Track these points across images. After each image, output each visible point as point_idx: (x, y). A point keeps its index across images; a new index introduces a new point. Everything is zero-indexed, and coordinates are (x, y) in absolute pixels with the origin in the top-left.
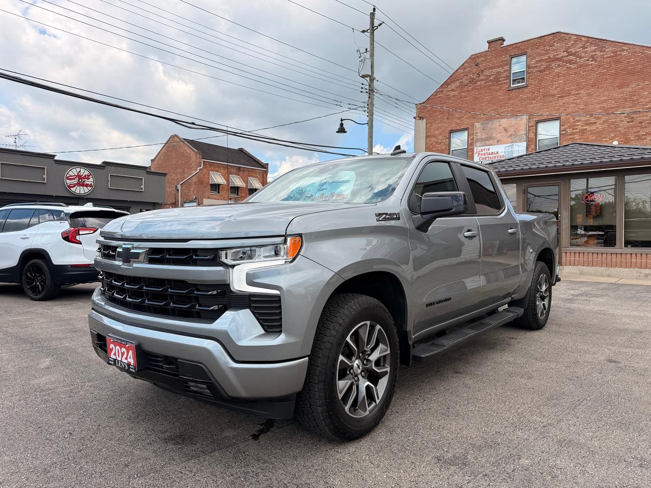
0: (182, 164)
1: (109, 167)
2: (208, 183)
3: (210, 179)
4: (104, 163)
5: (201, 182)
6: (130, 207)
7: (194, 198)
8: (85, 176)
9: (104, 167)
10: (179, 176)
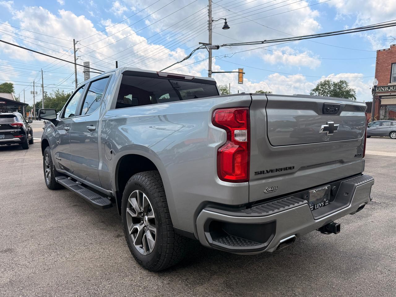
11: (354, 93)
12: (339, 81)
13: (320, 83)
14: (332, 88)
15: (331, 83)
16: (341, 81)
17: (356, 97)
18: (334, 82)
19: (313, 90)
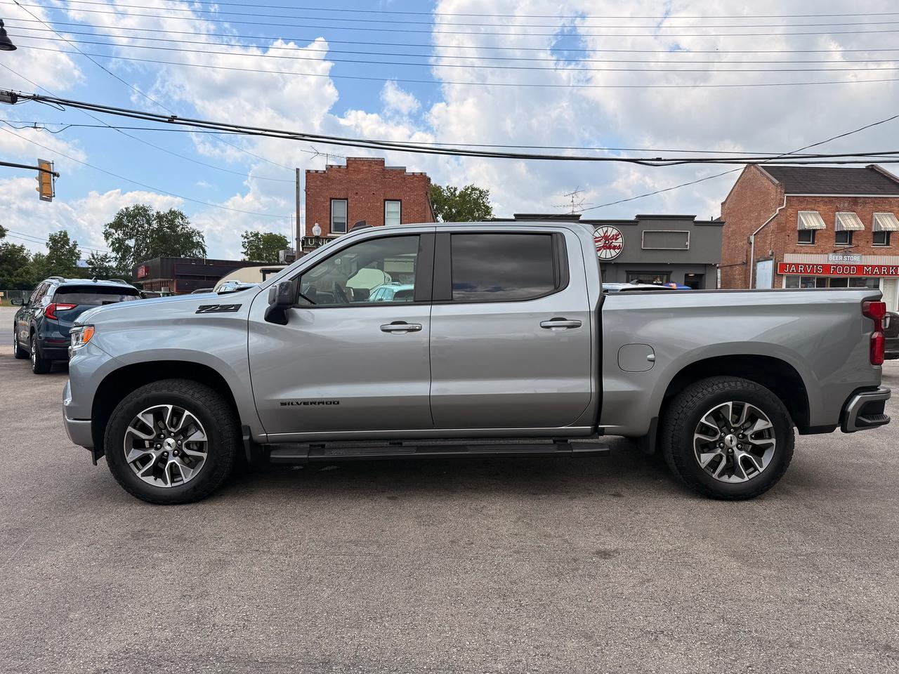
0: (758, 204)
1: (644, 222)
2: (794, 230)
3: (798, 223)
4: (638, 217)
5: (781, 229)
6: (671, 272)
7: (770, 254)
8: (613, 235)
9: (637, 222)
10: (753, 222)
11: (201, 240)
12: (167, 211)
13: (125, 210)
14: (155, 225)
15: (149, 213)
16: (170, 211)
17: (206, 249)
18: (158, 213)
19: (111, 226)
